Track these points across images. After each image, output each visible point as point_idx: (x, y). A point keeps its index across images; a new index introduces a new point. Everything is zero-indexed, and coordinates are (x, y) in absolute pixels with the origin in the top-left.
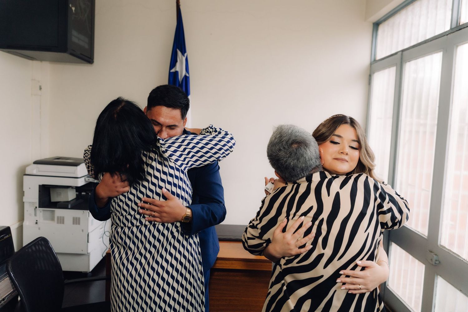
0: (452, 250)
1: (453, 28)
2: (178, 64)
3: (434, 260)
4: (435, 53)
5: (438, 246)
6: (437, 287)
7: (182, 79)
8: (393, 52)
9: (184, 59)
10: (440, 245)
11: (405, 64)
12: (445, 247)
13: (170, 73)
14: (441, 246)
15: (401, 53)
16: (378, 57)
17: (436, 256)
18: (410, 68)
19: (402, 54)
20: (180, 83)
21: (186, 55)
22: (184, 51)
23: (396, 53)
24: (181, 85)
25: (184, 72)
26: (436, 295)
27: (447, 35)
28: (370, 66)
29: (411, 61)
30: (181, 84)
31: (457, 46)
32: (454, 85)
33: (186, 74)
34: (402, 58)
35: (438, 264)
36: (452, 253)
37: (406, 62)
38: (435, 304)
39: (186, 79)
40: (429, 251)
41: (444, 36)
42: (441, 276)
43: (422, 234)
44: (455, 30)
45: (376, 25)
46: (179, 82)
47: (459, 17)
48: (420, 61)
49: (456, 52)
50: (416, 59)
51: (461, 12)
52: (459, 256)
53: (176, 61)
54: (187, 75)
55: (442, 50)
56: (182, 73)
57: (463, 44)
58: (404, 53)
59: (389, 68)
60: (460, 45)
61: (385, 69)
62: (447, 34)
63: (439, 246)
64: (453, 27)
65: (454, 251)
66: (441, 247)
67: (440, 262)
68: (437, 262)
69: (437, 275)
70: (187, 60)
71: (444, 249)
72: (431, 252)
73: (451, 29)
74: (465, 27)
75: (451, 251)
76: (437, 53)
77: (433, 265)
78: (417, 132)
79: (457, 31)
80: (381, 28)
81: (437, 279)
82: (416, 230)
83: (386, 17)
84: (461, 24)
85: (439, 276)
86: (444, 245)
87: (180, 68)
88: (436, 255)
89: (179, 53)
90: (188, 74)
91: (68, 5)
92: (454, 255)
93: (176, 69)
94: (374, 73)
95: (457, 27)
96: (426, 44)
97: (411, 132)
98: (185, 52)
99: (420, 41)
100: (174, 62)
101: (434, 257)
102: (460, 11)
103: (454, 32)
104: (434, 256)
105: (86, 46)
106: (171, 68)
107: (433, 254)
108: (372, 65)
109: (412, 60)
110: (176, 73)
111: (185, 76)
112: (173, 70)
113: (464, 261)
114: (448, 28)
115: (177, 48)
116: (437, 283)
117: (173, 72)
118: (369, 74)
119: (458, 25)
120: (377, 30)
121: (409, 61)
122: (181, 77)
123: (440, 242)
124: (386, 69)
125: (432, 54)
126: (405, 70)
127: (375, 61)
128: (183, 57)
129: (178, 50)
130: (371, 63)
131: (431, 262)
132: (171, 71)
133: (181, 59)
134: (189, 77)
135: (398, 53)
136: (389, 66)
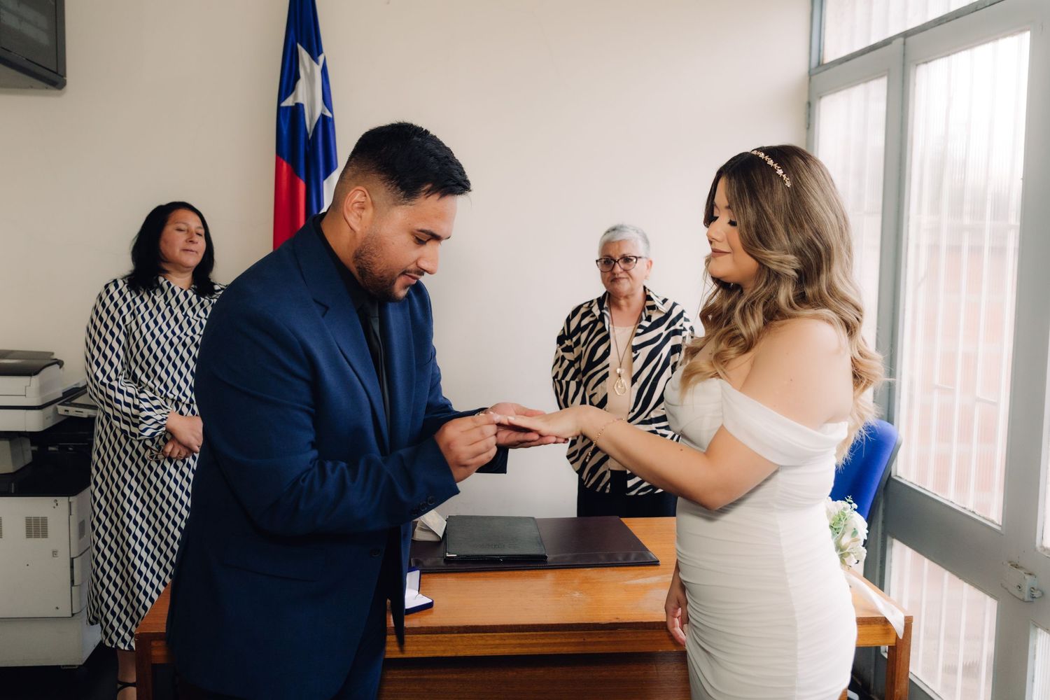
2: (302, 85)
3: (1026, 589)
4: (1005, 36)
5: (1035, 550)
6: (1035, 657)
7: (313, 127)
9: (318, 70)
10: (1042, 547)
11: (916, 68)
13: (279, 108)
14: (1045, 549)
15: (900, 40)
16: (830, 56)
17: (1033, 577)
18: (930, 79)
19: (905, 44)
20: (310, 136)
21: (321, 58)
22: (315, 50)
23: (888, 42)
24: (312, 143)
25: (319, 108)
26: (1033, 681)
28: (808, 78)
29: (930, 61)
30: (312, 137)
33: (323, 110)
34: (905, 54)
35: (1038, 597)
37: (918, 65)
39: (326, 125)
40: (1009, 565)
42: (1045, 629)
43: (984, 518)
46: (307, 134)
48: (962, 59)
50: (949, 55)
53: (297, 77)
54: (328, 114)
55: (1029, 26)
56: (314, 111)
58: (912, 39)
59: (867, 81)
61: (852, 86)
63: (1039, 549)
66: (1045, 553)
67: (1043, 594)
68: (1037, 594)
69: (1037, 627)
70: (324, 71)
72: (1016, 566)
76: (1014, 34)
77: (1023, 600)
78: (955, 250)
81: (1036, 638)
82: (965, 508)
85: (1040, 630)
87: (306, 94)
88: (1030, 574)
89: (304, 55)
90: (331, 111)
93: (295, 97)
94: (822, 97)
97: (934, 248)
98: (320, 51)
100: (289, 78)
101: (1025, 580)
104: (1027, 577)
106: (283, 95)
107: (1022, 572)
108: (813, 77)
109: (936, 59)
110: (297, 109)
111: (323, 117)
112: (289, 102)
115: (297, 42)
116: (1035, 649)
117: (287, 107)
118: (805, 100)
121: (927, 62)
122: (311, 119)
123: (1041, 538)
125: (997, 39)
126: (915, 85)
128: (314, 63)
129: (299, 46)
130: (809, 72)
131: (1016, 592)
132: (284, 104)
133: (308, 70)
134: (333, 119)
135: (894, 42)
136: (866, 78)
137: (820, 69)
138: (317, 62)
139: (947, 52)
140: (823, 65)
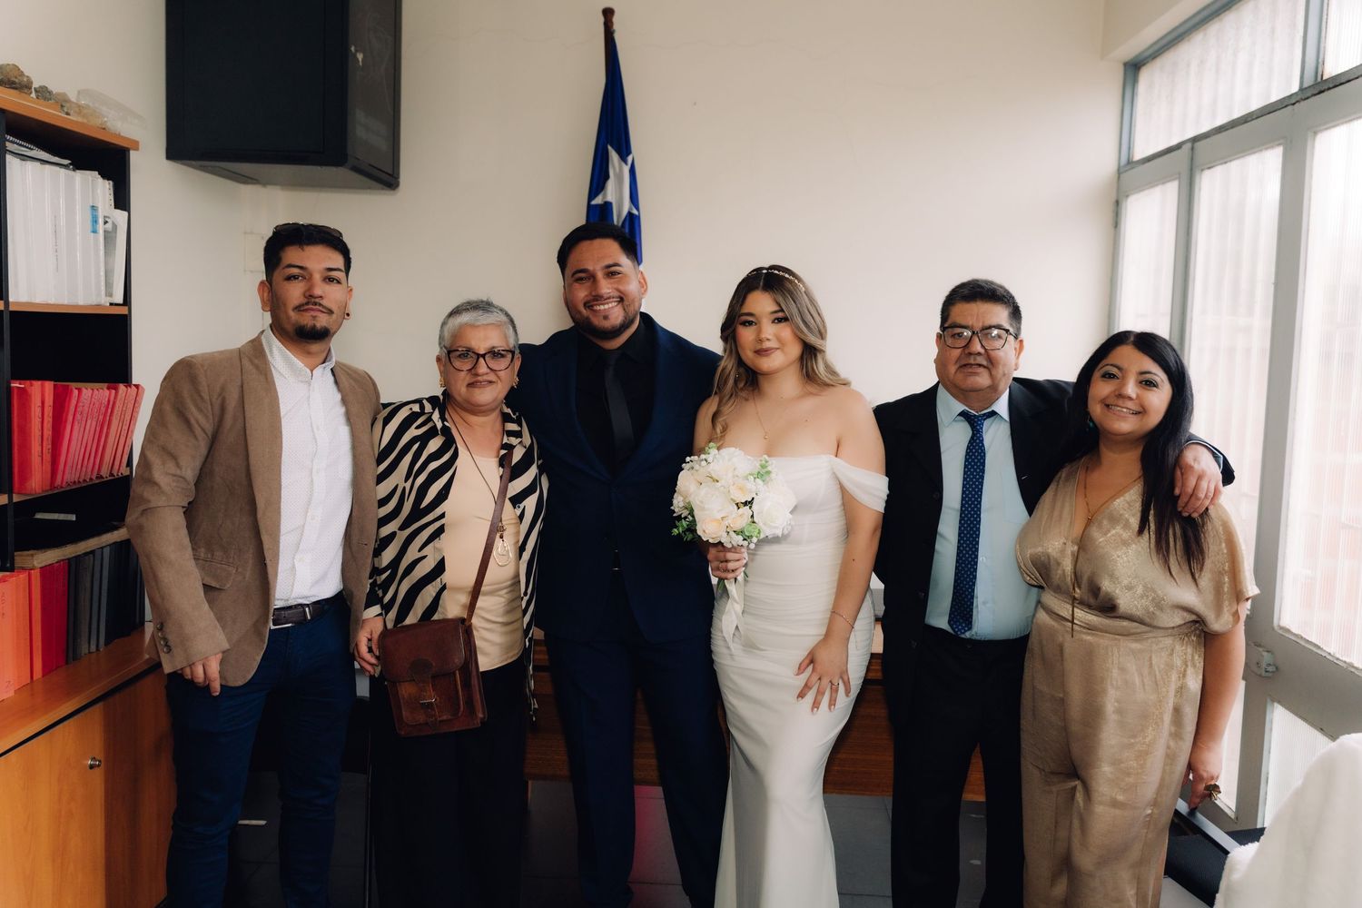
0: (1304, 636)
1: (1306, 88)
2: (611, 185)
3: (1264, 665)
4: (1267, 149)
5: (1273, 629)
6: (1271, 730)
8: (1174, 142)
9: (626, 169)
10: (1279, 626)
11: (1201, 174)
12: (1288, 631)
13: (589, 206)
14: (1282, 628)
15: (1189, 145)
16: (1139, 154)
17: (1270, 654)
18: (1211, 183)
19: (1192, 149)
21: (630, 159)
22: (624, 151)
23: (1178, 147)
25: (626, 206)
26: (1269, 752)
27: (1294, 104)
28: (1116, 177)
29: (1212, 167)
31: (1315, 133)
32: (1308, 230)
33: (630, 208)
34: (1192, 159)
35: (1273, 672)
36: (1303, 643)
37: (1202, 170)
38: (1268, 773)
39: (632, 222)
40: (1253, 644)
41: (1286, 106)
42: (1279, 702)
44: (1309, 94)
45: (1134, 68)
47: (1320, 60)
48: (1234, 166)
49: (1313, 147)
50: (1226, 163)
51: (1325, 47)
52: (1319, 647)
53: (607, 177)
54: (635, 212)
55: (1281, 141)
56: (622, 208)
57: (1326, 129)
58: (1198, 145)
59: (1163, 183)
60: (1321, 131)
61: (1152, 187)
62: (1294, 102)
63: (1276, 628)
64: (1305, 85)
65: (1308, 638)
66: (1281, 632)
67: (1277, 669)
68: (1270, 669)
69: (1273, 701)
70: (632, 171)
71: (1287, 635)
72: (1260, 646)
73: (1302, 89)
74: (1331, 86)
75: (1302, 637)
76: (1272, 147)
77: (1260, 676)
78: (1231, 350)
79: (1315, 95)
80: (1145, 76)
81: (1273, 712)
83: (1156, 47)
84: (1324, 78)
85: (1276, 704)
86: (1288, 627)
87: (616, 193)
88: (1268, 651)
89: (614, 156)
90: (638, 209)
91: (347, 49)
92: (1307, 646)
93: (605, 196)
94: (1127, 196)
95: (1316, 84)
96: (1246, 125)
98: (629, 152)
99: (1237, 115)
100: (599, 178)
101: (1263, 656)
102: (1322, 45)
103: (1308, 98)
104: (1265, 654)
105: (383, 145)
106: (593, 194)
107: (1261, 649)
108: (1122, 176)
110: (607, 206)
111: (630, 214)
112: (598, 200)
113: (1328, 657)
114: (1295, 88)
115: (607, 143)
116: (1271, 723)
117: (596, 206)
118: (1114, 200)
119: (1319, 79)
120: (1135, 81)
121: (1209, 168)
122: (619, 216)
123: (1279, 619)
124: (1157, 185)
125: (1261, 151)
126: (1199, 190)
127: (1131, 163)
128: (623, 164)
129: (609, 147)
130: (1118, 170)
131: (1255, 669)
132: (594, 203)
133: (617, 170)
134: (639, 217)
135: (1184, 147)
136: (1163, 180)
137: (1129, 167)
138: (626, 163)
139: (1225, 160)
140: (1133, 162)
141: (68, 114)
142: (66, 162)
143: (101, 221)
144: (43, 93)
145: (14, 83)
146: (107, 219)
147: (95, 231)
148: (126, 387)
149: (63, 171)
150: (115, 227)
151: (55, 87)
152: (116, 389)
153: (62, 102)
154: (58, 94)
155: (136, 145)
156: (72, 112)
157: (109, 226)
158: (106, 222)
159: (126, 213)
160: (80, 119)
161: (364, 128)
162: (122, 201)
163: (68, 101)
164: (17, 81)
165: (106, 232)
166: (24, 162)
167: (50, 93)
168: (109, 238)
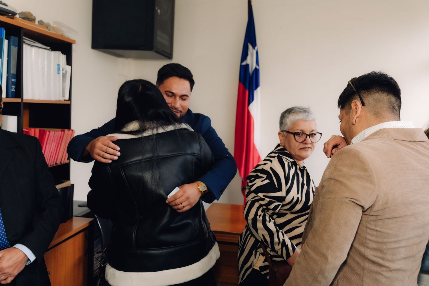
2: (249, 57)
7: (252, 72)
9: (255, 52)
13: (241, 66)
21: (256, 48)
22: (254, 45)
24: (251, 78)
25: (254, 65)
30: (251, 76)
39: (257, 71)
46: (250, 74)
53: (247, 54)
54: (257, 67)
70: (257, 53)
87: (250, 61)
89: (250, 47)
90: (259, 66)
91: (154, 8)
93: (247, 62)
98: (256, 45)
100: (245, 55)
105: (167, 43)
106: (242, 61)
110: (247, 66)
112: (244, 63)
115: (248, 42)
117: (244, 65)
122: (252, 68)
128: (254, 50)
129: (249, 44)
133: (251, 52)
134: (259, 69)
141: (49, 30)
142: (49, 48)
143: (61, 69)
144: (41, 23)
145: (29, 18)
146: (64, 69)
147: (59, 73)
148: (68, 130)
149: (46, 51)
150: (66, 72)
151: (45, 21)
152: (64, 131)
153: (47, 26)
154: (47, 23)
155: (74, 42)
156: (51, 30)
157: (64, 72)
158: (63, 70)
159: (70, 67)
160: (53, 32)
161: (160, 37)
162: (69, 62)
163: (50, 25)
164: (30, 17)
165: (63, 74)
166: (31, 48)
167: (44, 23)
168: (64, 76)
